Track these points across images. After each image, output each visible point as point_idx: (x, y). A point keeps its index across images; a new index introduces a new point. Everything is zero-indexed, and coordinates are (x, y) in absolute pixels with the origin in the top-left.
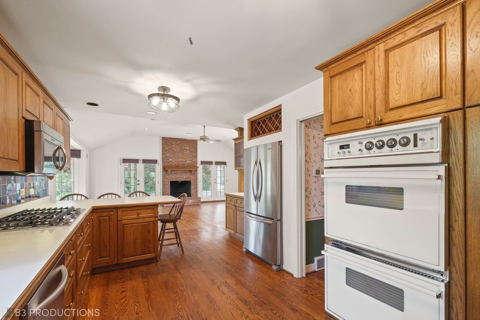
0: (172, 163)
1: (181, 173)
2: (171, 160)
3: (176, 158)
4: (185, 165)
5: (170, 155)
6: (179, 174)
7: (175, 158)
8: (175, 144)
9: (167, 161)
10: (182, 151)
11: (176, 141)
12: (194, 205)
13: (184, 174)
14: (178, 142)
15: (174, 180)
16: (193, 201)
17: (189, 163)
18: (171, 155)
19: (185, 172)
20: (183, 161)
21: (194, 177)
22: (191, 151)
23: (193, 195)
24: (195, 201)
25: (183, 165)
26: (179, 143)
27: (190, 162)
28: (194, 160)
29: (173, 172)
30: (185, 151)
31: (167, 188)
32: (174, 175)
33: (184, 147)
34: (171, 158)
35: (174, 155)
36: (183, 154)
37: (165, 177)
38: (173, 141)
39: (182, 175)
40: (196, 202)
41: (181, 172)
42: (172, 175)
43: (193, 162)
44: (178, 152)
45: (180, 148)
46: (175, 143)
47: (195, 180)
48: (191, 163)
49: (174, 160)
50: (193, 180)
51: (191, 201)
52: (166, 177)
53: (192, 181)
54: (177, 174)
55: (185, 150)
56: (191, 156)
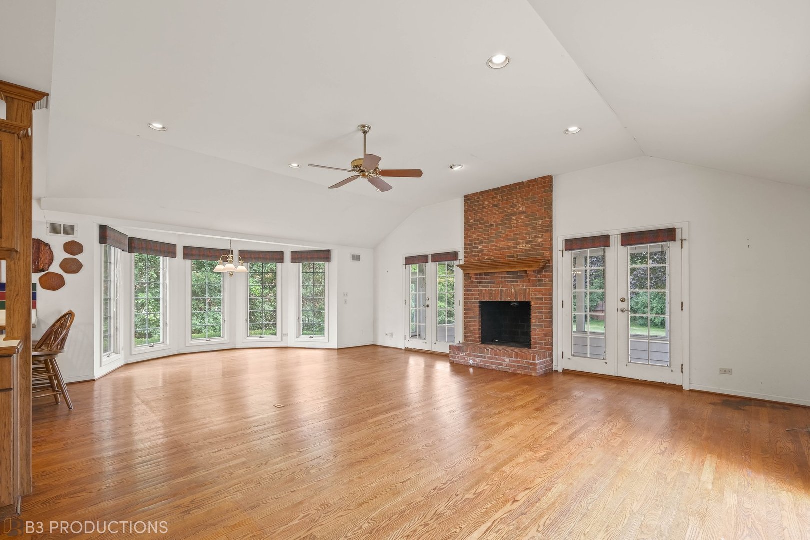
0: (483, 255)
1: (503, 280)
2: (480, 247)
3: (493, 242)
4: (513, 257)
5: (478, 236)
6: (499, 283)
7: (490, 242)
8: (489, 207)
9: (472, 252)
10: (507, 220)
11: (493, 198)
12: (514, 375)
13: (512, 282)
14: (496, 197)
15: (487, 299)
16: (514, 362)
17: (526, 251)
18: (482, 235)
19: (514, 277)
20: (509, 248)
21: (540, 290)
22: (529, 216)
23: (536, 343)
24: (519, 362)
25: (508, 257)
26: (499, 201)
27: (529, 246)
28: (540, 240)
29: (485, 279)
30: (514, 218)
31: (473, 318)
32: (487, 287)
33: (512, 207)
34: (481, 243)
35: (488, 234)
36: (511, 227)
37: (468, 291)
38: (486, 200)
39: (508, 287)
40: (523, 368)
41: (505, 278)
42: (484, 287)
43: (536, 246)
44: (497, 225)
45: (502, 213)
46: (490, 203)
47: (542, 299)
48: (530, 250)
49: (487, 247)
50: (537, 299)
51: (507, 360)
52: (471, 291)
53: (533, 304)
54: (494, 282)
55: (512, 215)
56: (530, 230)
